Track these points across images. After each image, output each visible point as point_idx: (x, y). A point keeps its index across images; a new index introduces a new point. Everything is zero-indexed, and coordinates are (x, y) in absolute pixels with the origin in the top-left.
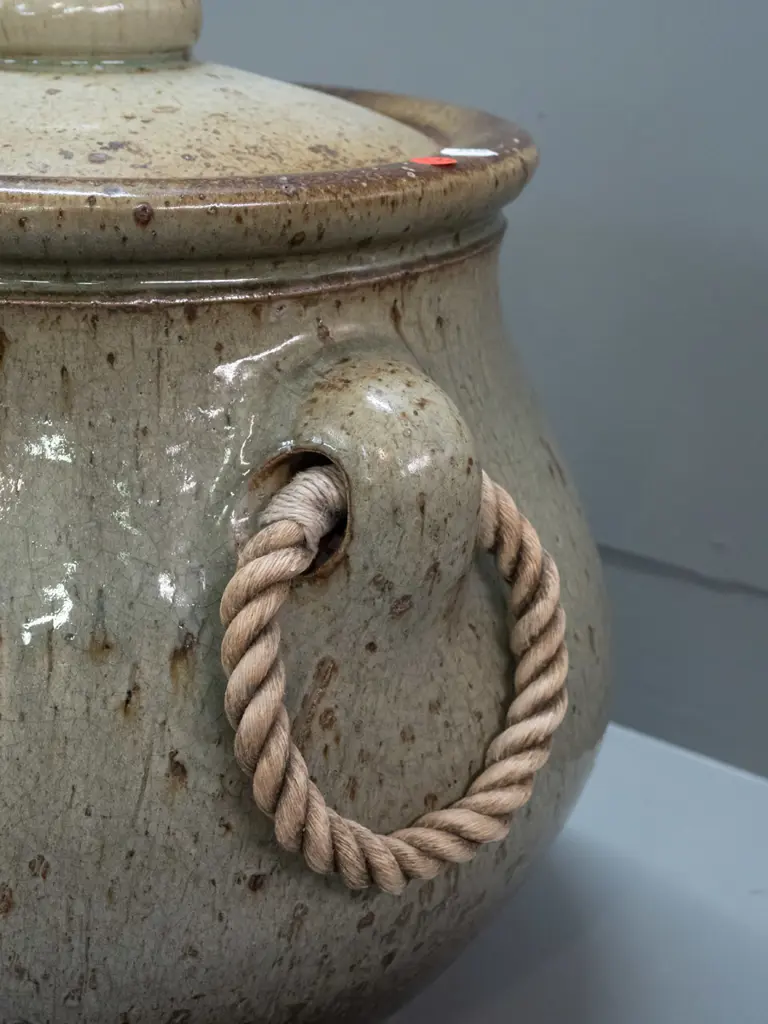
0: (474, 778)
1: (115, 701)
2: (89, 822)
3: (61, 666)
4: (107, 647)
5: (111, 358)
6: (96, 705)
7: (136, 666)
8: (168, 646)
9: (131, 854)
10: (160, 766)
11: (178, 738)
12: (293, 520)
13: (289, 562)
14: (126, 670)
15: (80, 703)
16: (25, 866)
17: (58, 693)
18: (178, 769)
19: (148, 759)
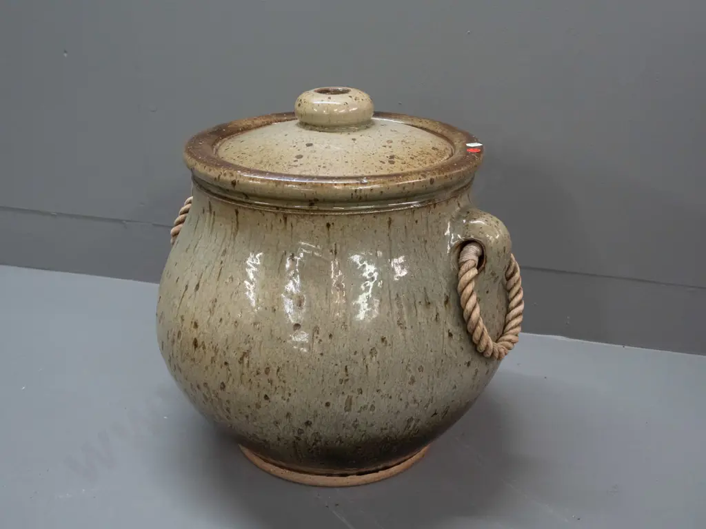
0: (504, 328)
1: (434, 318)
2: (432, 354)
3: (419, 312)
4: (429, 303)
5: (417, 222)
6: (429, 320)
7: (437, 308)
8: (444, 300)
9: (442, 361)
10: (446, 335)
11: (449, 326)
12: (472, 260)
13: (474, 272)
14: (434, 309)
15: (425, 321)
16: (417, 369)
17: (420, 319)
18: (450, 335)
19: (443, 334)
